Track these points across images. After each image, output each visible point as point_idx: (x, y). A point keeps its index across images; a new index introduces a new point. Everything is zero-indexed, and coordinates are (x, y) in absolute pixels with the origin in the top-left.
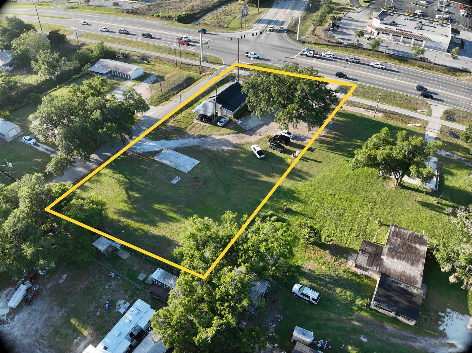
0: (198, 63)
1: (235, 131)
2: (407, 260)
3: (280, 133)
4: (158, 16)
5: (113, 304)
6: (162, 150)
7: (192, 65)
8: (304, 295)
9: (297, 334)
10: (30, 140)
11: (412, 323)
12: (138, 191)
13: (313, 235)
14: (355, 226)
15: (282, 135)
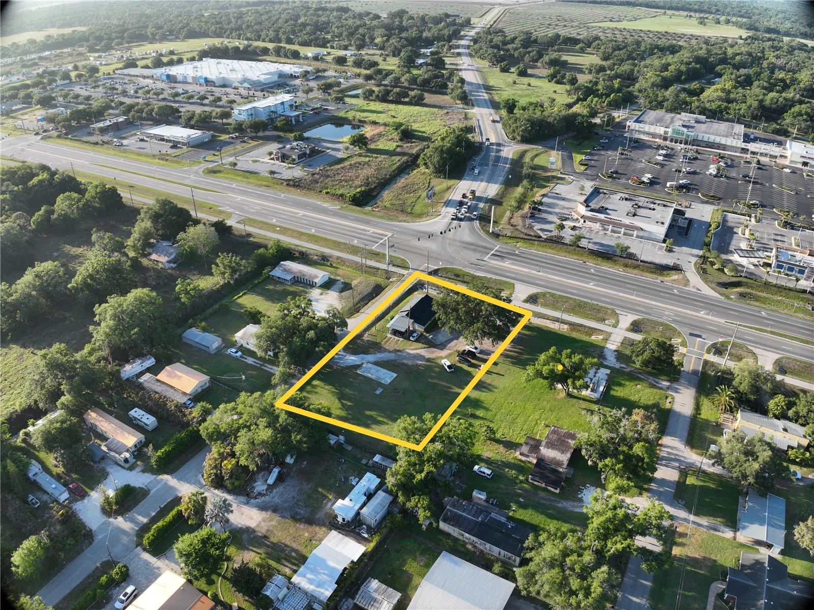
0: (383, 267)
1: (427, 346)
2: (559, 450)
3: (468, 348)
4: (327, 193)
5: (347, 479)
6: (363, 364)
7: (378, 269)
8: (481, 472)
9: (475, 494)
10: (236, 352)
11: (558, 491)
12: (349, 400)
13: (489, 432)
14: (525, 427)
15: (469, 351)
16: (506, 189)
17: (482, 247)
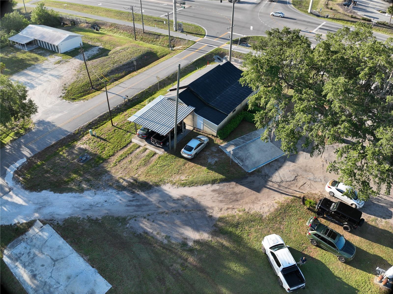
0: (165, 32)
1: (221, 176)
3: (333, 192)
7: (159, 35)
17: (306, 21)
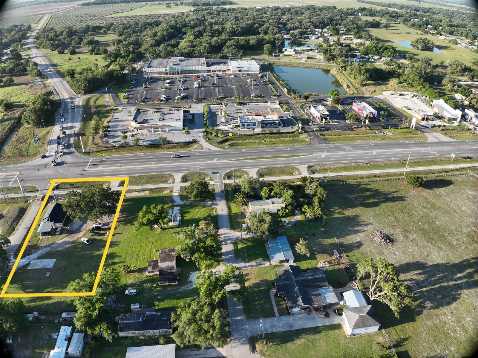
1: (68, 234)
2: (169, 261)
3: (94, 226)
5: (50, 336)
6: (30, 262)
7: (18, 198)
8: (130, 293)
9: (132, 307)
11: (177, 283)
13: (126, 268)
14: (146, 256)
15: (96, 227)
16: (84, 124)
17: (82, 162)
